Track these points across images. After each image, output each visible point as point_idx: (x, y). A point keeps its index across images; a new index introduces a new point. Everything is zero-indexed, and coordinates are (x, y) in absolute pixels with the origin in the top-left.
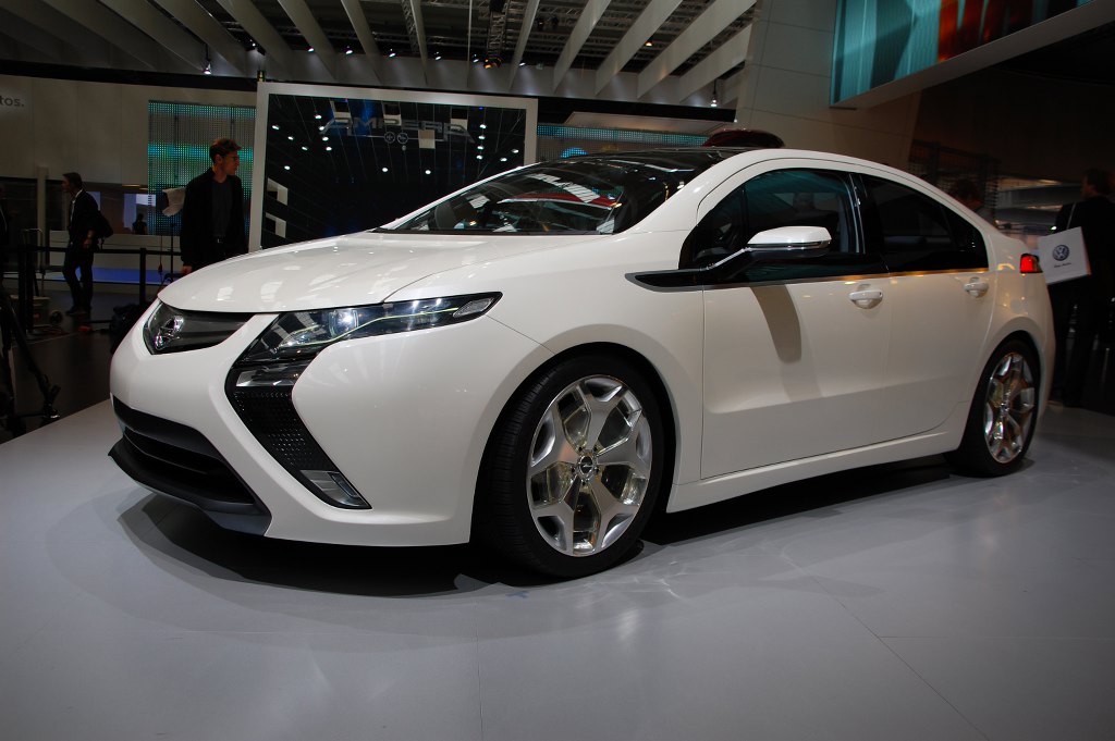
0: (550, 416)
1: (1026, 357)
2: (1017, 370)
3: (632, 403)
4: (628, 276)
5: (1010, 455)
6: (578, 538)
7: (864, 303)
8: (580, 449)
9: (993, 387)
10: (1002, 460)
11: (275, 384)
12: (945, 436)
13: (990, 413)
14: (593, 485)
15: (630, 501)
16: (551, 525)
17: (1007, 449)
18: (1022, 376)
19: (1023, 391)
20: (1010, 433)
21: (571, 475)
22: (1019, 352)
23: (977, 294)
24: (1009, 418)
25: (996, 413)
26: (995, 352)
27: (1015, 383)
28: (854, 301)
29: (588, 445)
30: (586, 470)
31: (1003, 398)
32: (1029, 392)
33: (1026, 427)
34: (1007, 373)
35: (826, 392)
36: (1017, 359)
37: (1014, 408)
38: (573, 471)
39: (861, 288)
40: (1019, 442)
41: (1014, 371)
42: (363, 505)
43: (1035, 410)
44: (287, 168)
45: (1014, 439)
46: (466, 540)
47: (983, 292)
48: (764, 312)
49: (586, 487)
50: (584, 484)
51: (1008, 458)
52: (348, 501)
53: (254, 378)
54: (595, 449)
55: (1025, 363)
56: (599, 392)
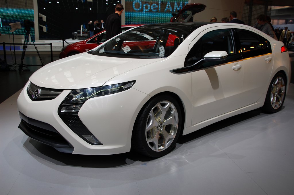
0: (151, 114)
1: (283, 78)
2: (280, 82)
3: (173, 107)
4: (170, 71)
5: (278, 107)
6: (159, 146)
7: (236, 69)
8: (159, 122)
9: (273, 87)
10: (275, 108)
11: (73, 111)
12: (260, 103)
13: (272, 95)
14: (163, 131)
15: (173, 134)
16: (152, 144)
17: (277, 105)
18: (281, 83)
19: (282, 87)
20: (278, 100)
21: (157, 129)
22: (281, 77)
23: (268, 61)
24: (278, 96)
25: (274, 95)
26: (274, 77)
27: (280, 86)
28: (233, 69)
29: (161, 120)
30: (161, 127)
31: (276, 90)
32: (283, 88)
33: (283, 97)
34: (277, 83)
35: (226, 96)
36: (280, 78)
37: (279, 92)
38: (157, 128)
39: (235, 65)
40: (281, 102)
41: (279, 82)
42: (101, 144)
43: (285, 92)
44: (45, 9)
45: (279, 101)
46: (129, 151)
47: (270, 61)
48: (208, 75)
49: (161, 132)
50: (160, 131)
51: (277, 107)
52: (96, 143)
53: (66, 109)
54: (163, 121)
55: (282, 79)
56: (164, 105)
